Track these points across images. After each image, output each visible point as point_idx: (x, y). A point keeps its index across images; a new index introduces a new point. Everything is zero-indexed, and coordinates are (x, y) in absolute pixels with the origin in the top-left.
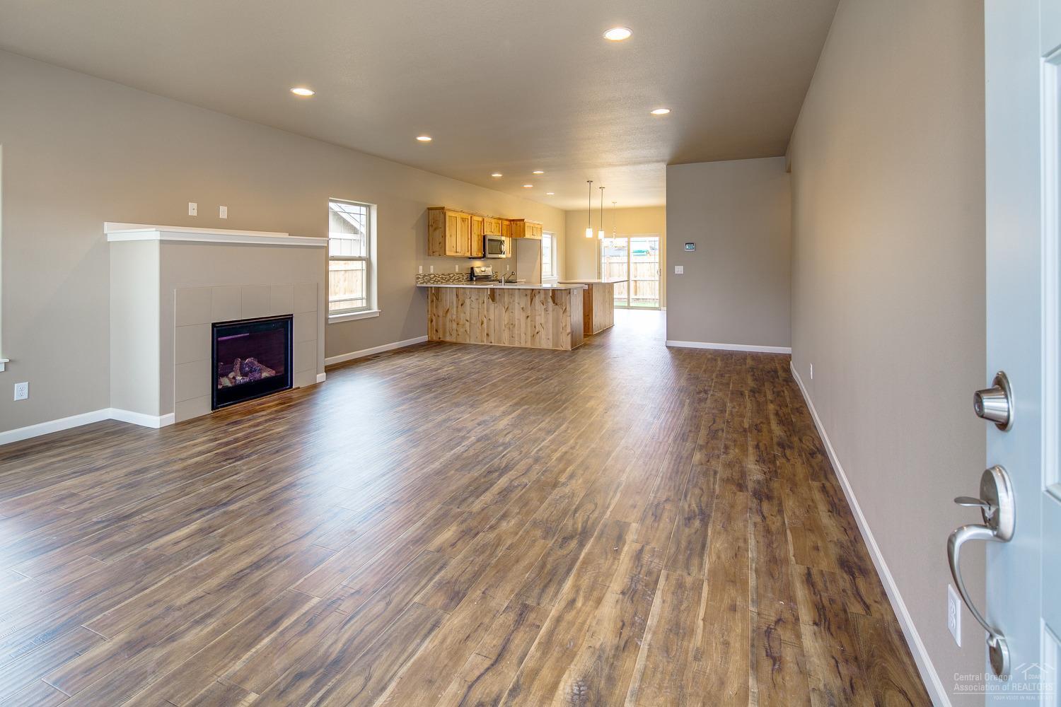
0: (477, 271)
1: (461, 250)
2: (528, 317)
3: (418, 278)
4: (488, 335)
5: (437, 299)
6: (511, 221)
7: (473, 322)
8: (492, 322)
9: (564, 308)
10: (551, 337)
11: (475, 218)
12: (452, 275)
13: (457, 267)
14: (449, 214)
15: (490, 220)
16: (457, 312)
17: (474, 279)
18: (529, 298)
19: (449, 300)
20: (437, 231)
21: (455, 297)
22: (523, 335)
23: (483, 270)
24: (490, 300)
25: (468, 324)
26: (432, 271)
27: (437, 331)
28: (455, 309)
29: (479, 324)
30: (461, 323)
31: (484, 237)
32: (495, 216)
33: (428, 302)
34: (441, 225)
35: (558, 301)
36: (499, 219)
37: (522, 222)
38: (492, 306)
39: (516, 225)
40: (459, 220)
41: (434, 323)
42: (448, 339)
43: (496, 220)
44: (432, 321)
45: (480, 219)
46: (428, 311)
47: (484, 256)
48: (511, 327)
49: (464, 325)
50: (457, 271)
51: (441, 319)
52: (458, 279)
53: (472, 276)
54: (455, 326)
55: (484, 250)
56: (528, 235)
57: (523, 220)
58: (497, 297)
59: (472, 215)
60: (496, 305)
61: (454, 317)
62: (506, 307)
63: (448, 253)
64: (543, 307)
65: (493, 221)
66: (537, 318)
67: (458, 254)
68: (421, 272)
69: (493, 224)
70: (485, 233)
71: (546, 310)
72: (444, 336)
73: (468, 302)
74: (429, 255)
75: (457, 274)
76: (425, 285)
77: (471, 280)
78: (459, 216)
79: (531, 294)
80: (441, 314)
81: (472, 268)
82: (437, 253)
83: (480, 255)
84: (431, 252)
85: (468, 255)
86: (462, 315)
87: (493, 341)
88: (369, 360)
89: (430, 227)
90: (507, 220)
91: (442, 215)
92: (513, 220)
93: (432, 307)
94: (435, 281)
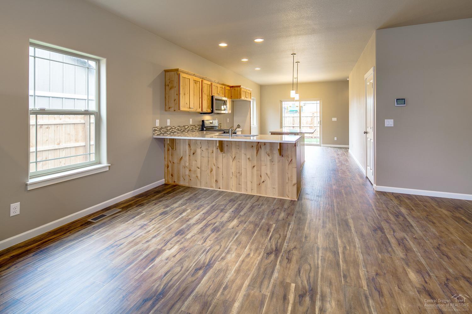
0: (207, 124)
1: (194, 106)
2: (254, 167)
3: (155, 130)
4: (216, 181)
5: (172, 149)
6: (231, 87)
7: (203, 169)
8: (221, 170)
9: (290, 160)
10: (276, 186)
11: (205, 82)
12: (186, 127)
13: (191, 120)
14: (182, 75)
15: (216, 84)
16: (190, 160)
17: (205, 129)
18: (255, 149)
19: (183, 150)
20: (172, 91)
21: (187, 147)
22: (249, 183)
23: (211, 122)
24: (219, 150)
25: (199, 170)
26: (168, 124)
27: (172, 175)
28: (187, 157)
29: (209, 171)
30: (193, 169)
31: (212, 97)
32: (220, 82)
33: (165, 150)
34: (175, 84)
35: (284, 153)
36: (223, 85)
37: (239, 88)
38: (221, 155)
39: (235, 90)
40: (192, 82)
41: (170, 168)
42: (182, 183)
43: (221, 86)
44: (168, 167)
45: (209, 83)
46: (165, 158)
47: (212, 112)
48: (238, 175)
49: (195, 171)
50: (191, 123)
51: (175, 165)
52: (192, 129)
53: (203, 127)
54: (187, 172)
55: (212, 107)
56: (243, 98)
57: (240, 86)
58: (225, 148)
59: (203, 79)
60: (224, 154)
61: (187, 164)
62: (233, 157)
63: (182, 109)
64: (269, 158)
65: (219, 86)
66: (263, 168)
67: (191, 110)
68: (158, 124)
69: (219, 88)
70: (213, 95)
71: (272, 161)
72: (179, 179)
73: (199, 151)
74: (166, 111)
75: (191, 126)
76: (161, 137)
77: (202, 130)
78: (192, 78)
79: (257, 145)
80: (176, 161)
81: (203, 121)
82: (172, 109)
83: (209, 111)
84: (167, 107)
85: (200, 110)
86: (194, 163)
87: (221, 187)
88: (89, 223)
89: (167, 87)
90: (228, 86)
91: (177, 76)
92: (233, 87)
93: (168, 154)
94: (171, 132)
